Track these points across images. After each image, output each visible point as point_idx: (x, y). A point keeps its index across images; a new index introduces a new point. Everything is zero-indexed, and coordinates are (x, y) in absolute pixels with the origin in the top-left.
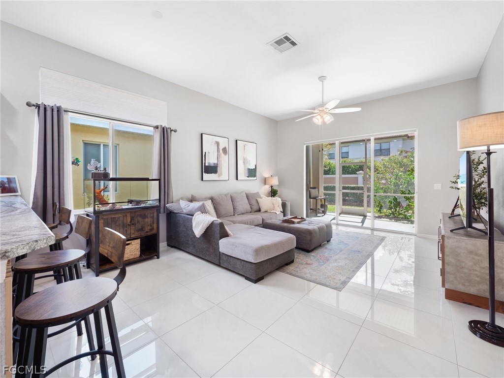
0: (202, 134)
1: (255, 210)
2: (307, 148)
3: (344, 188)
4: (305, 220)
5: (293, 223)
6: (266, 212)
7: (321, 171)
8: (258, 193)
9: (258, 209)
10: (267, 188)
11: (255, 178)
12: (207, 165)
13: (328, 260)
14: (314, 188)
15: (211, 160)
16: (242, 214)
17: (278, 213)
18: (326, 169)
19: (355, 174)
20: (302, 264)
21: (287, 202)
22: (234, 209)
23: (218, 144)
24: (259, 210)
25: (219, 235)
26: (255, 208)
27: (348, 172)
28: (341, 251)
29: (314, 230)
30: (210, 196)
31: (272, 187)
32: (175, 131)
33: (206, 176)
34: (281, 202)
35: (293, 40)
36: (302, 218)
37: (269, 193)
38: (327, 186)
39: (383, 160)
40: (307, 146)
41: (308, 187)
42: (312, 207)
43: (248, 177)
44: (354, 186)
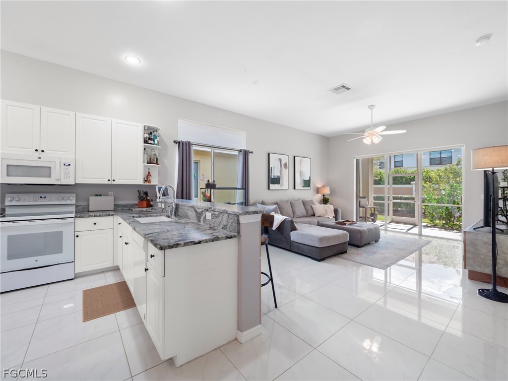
0: (269, 154)
1: (310, 215)
2: (357, 161)
3: (394, 198)
4: (356, 223)
5: (345, 224)
6: (320, 216)
7: (371, 182)
8: (312, 200)
9: (313, 213)
10: (319, 197)
11: (309, 188)
12: (272, 177)
13: (375, 253)
14: (364, 198)
15: (275, 173)
16: (300, 217)
17: (330, 218)
18: (376, 178)
19: (410, 184)
20: (354, 254)
21: (338, 209)
22: (293, 213)
23: (280, 160)
24: (314, 215)
25: (290, 229)
26: (310, 213)
27: (401, 182)
28: (387, 248)
29: (364, 231)
30: (274, 201)
31: (324, 196)
32: (252, 153)
33: (272, 186)
34: (333, 208)
35: (347, 87)
36: (353, 222)
37: (321, 201)
38: (377, 197)
39: (438, 170)
40: (357, 160)
41: (358, 196)
42: (361, 216)
43: (303, 187)
44: (408, 196)
